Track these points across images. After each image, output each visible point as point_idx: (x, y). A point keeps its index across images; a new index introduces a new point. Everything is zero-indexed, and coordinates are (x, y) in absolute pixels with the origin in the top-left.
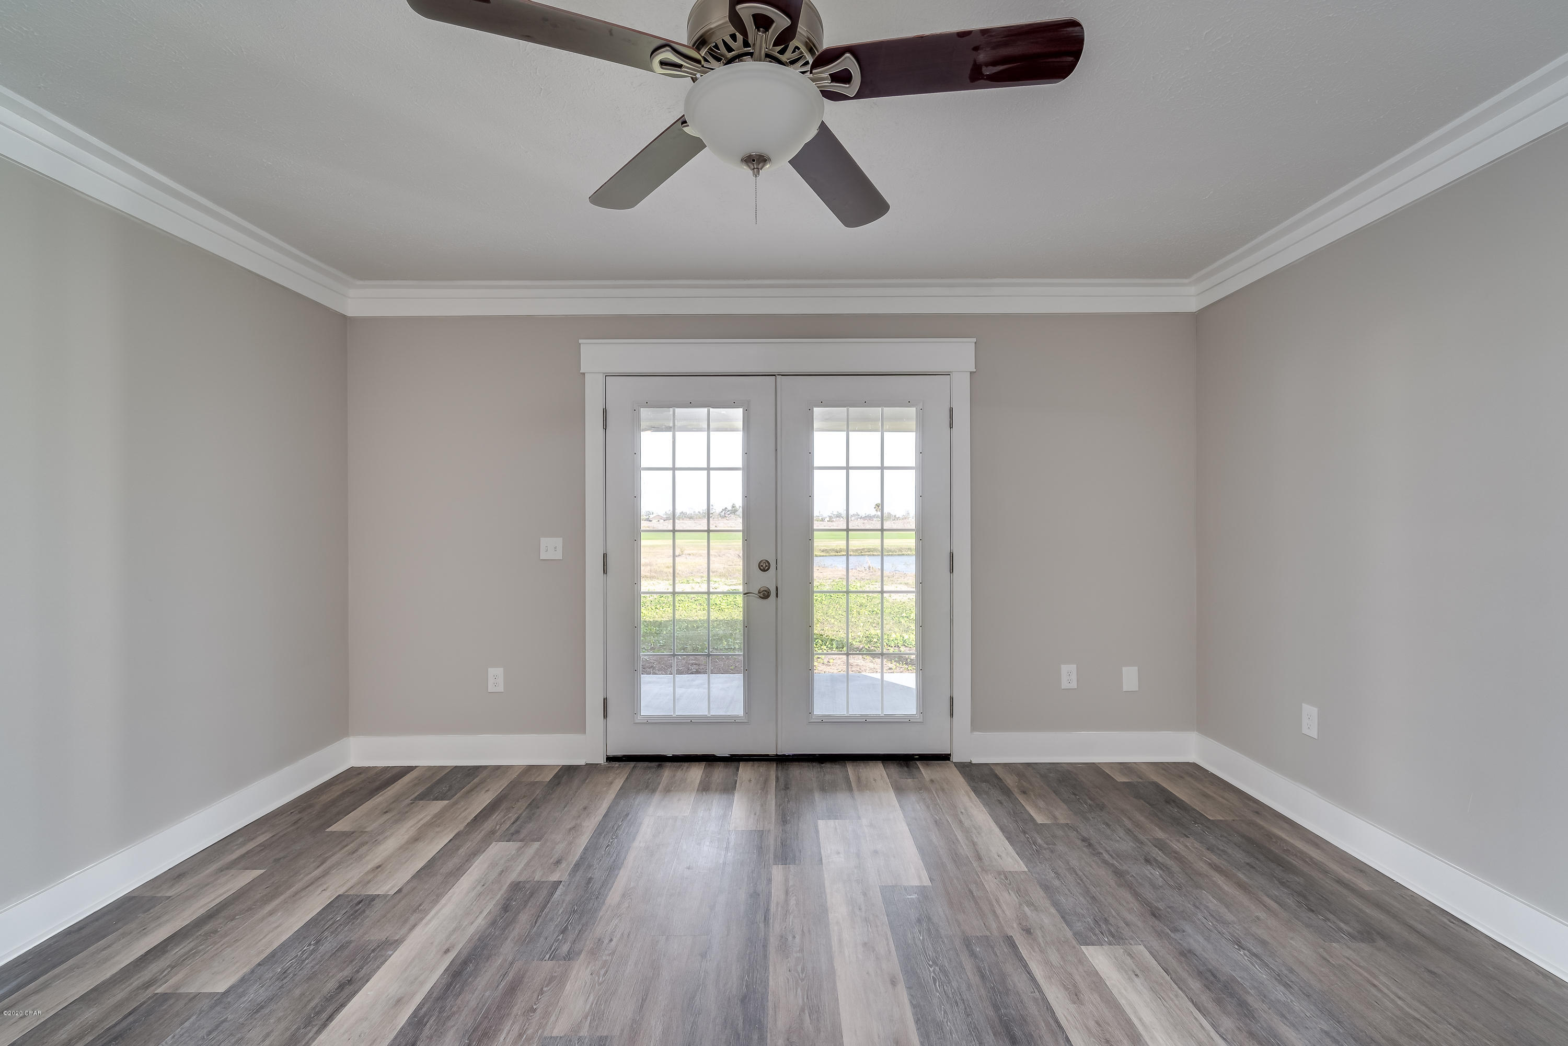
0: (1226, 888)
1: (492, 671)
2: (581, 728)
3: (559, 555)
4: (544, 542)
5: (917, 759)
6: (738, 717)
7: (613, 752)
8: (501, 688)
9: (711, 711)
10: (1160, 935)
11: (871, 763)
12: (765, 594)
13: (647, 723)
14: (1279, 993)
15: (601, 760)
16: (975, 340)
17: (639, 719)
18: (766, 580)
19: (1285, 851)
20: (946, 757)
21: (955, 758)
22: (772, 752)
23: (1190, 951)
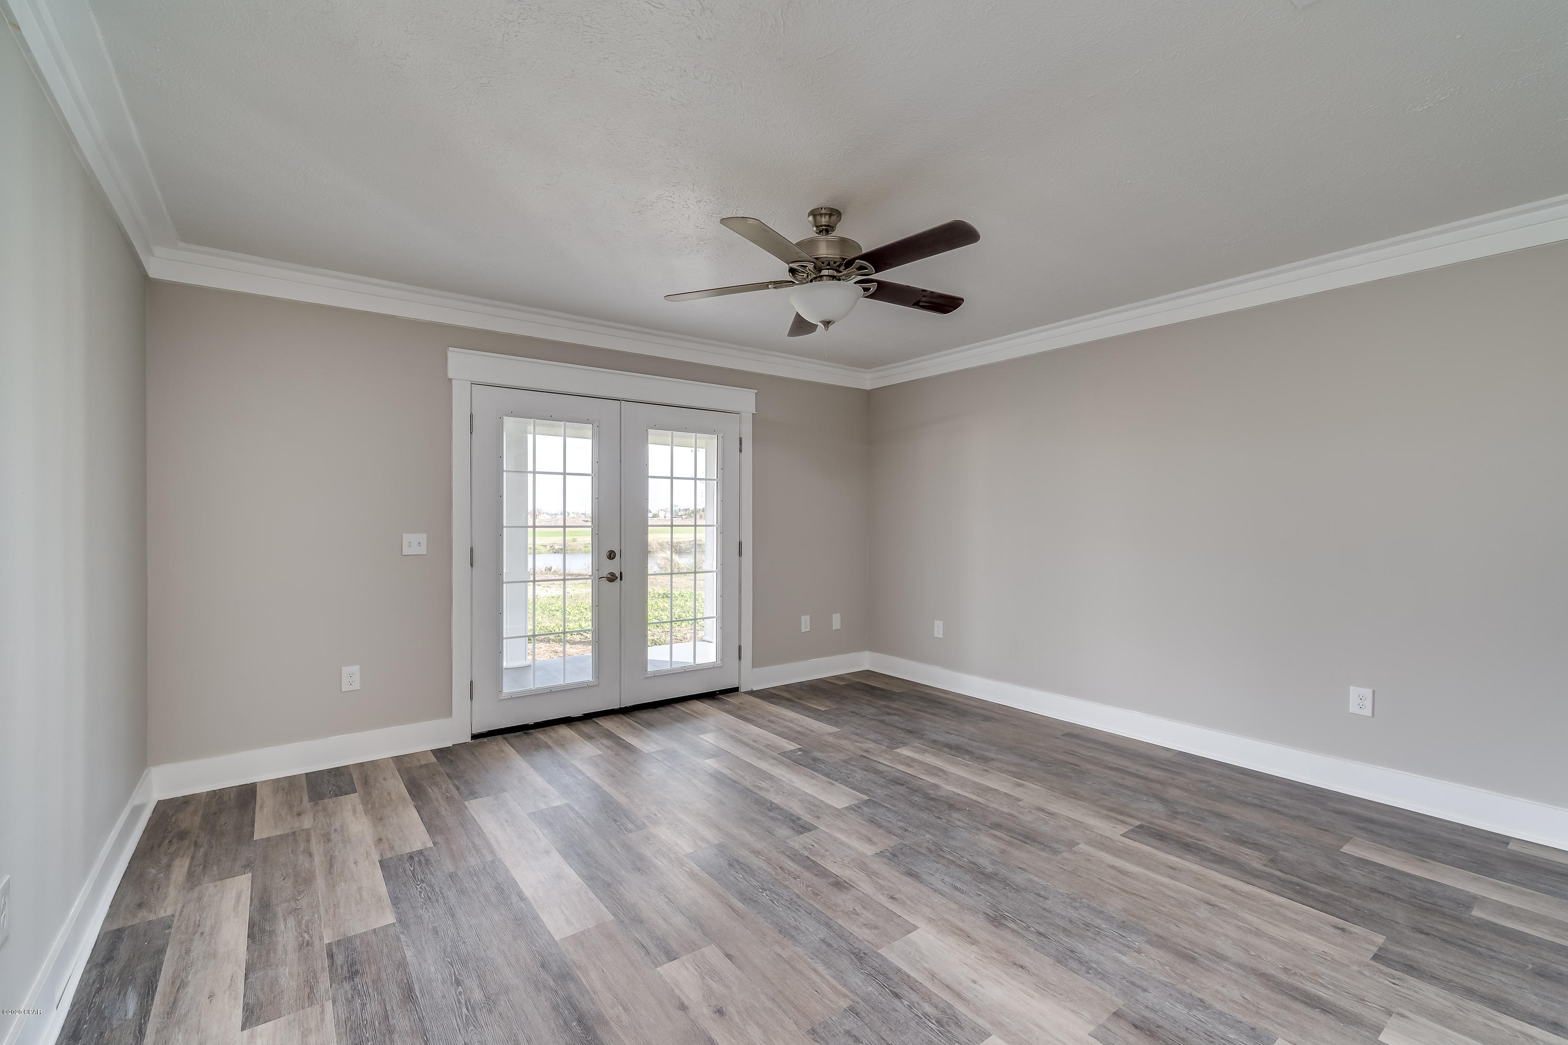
0: (926, 716)
1: (346, 670)
2: (447, 712)
3: (423, 550)
4: (407, 538)
5: (718, 694)
6: (589, 682)
7: (476, 731)
8: (357, 686)
9: (566, 681)
10: (919, 738)
11: (690, 702)
12: (612, 578)
13: (512, 698)
14: (975, 744)
15: (468, 739)
16: (756, 391)
17: (503, 696)
18: (613, 567)
19: (937, 698)
20: (736, 690)
21: (742, 690)
22: (617, 707)
23: (935, 740)
